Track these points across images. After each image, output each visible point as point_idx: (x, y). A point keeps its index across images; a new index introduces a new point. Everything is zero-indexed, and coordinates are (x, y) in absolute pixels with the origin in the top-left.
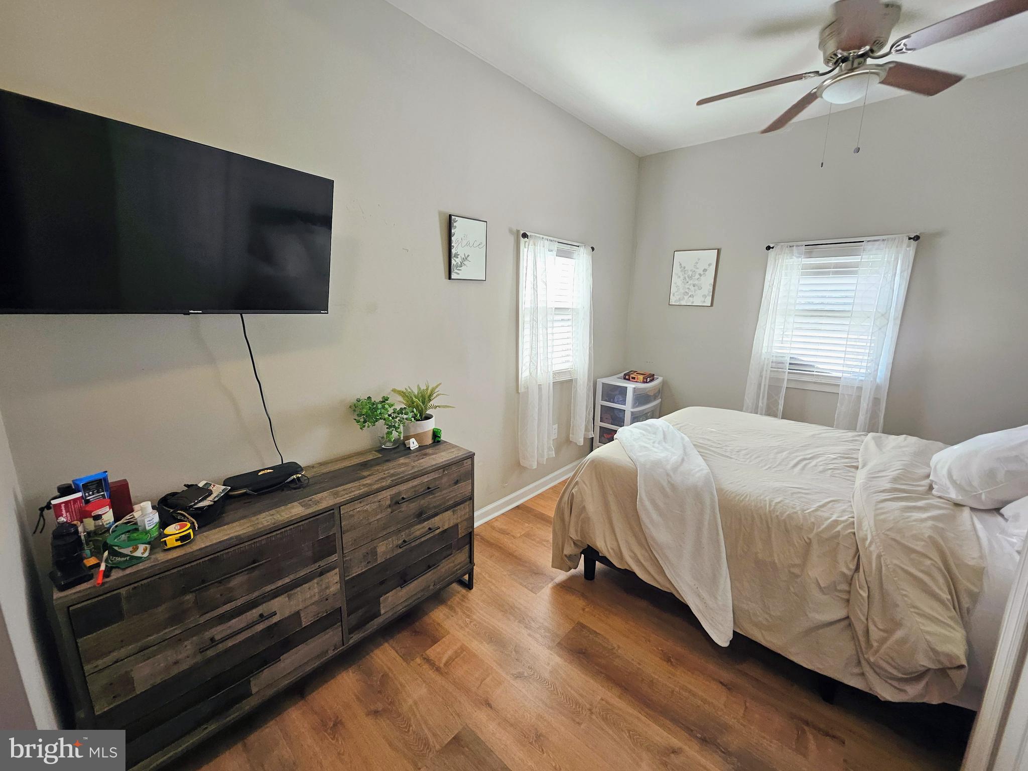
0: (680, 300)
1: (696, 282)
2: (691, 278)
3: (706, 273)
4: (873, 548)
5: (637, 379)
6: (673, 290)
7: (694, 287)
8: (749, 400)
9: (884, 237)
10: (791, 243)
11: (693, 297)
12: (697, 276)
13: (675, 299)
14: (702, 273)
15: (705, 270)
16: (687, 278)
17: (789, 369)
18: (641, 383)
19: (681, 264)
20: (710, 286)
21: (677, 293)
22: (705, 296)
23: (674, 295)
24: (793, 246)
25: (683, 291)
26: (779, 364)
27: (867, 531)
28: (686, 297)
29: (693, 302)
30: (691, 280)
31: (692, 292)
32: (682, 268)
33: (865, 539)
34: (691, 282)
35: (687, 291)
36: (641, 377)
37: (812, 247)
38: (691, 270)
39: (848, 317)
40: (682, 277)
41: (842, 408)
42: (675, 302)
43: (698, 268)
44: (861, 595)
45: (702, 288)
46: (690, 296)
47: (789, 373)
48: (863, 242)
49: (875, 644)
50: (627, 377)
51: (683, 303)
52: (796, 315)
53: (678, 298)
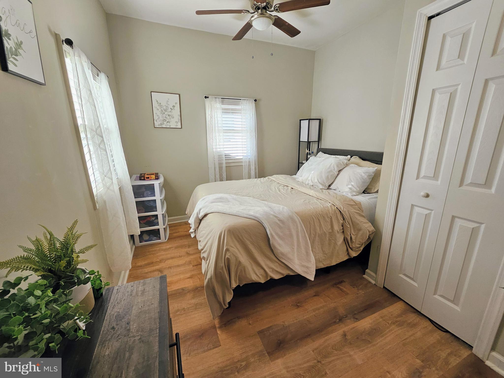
0: (161, 124)
1: (170, 114)
2: (166, 110)
3: (175, 108)
4: (345, 210)
5: (151, 178)
6: (156, 117)
7: (169, 116)
8: (212, 177)
9: (248, 99)
10: (216, 96)
11: (170, 123)
12: (170, 110)
13: (158, 124)
14: (172, 108)
15: (174, 106)
16: (163, 110)
17: (225, 158)
18: (154, 180)
19: (157, 101)
20: (179, 116)
21: (159, 120)
22: (177, 122)
23: (156, 121)
24: (216, 98)
25: (162, 119)
26: (220, 156)
27: (339, 205)
28: (165, 123)
29: (170, 126)
30: (166, 112)
31: (168, 119)
32: (159, 104)
33: (341, 208)
34: (166, 113)
35: (165, 119)
36: (154, 177)
37: (224, 99)
38: (165, 106)
39: (241, 132)
40: (160, 110)
41: (245, 172)
42: (158, 125)
43: (169, 105)
44: (348, 227)
45: (174, 117)
46: (168, 122)
47: (225, 159)
48: (241, 100)
49: (354, 241)
50: (142, 178)
51: (164, 126)
52: (223, 132)
53: (160, 123)
